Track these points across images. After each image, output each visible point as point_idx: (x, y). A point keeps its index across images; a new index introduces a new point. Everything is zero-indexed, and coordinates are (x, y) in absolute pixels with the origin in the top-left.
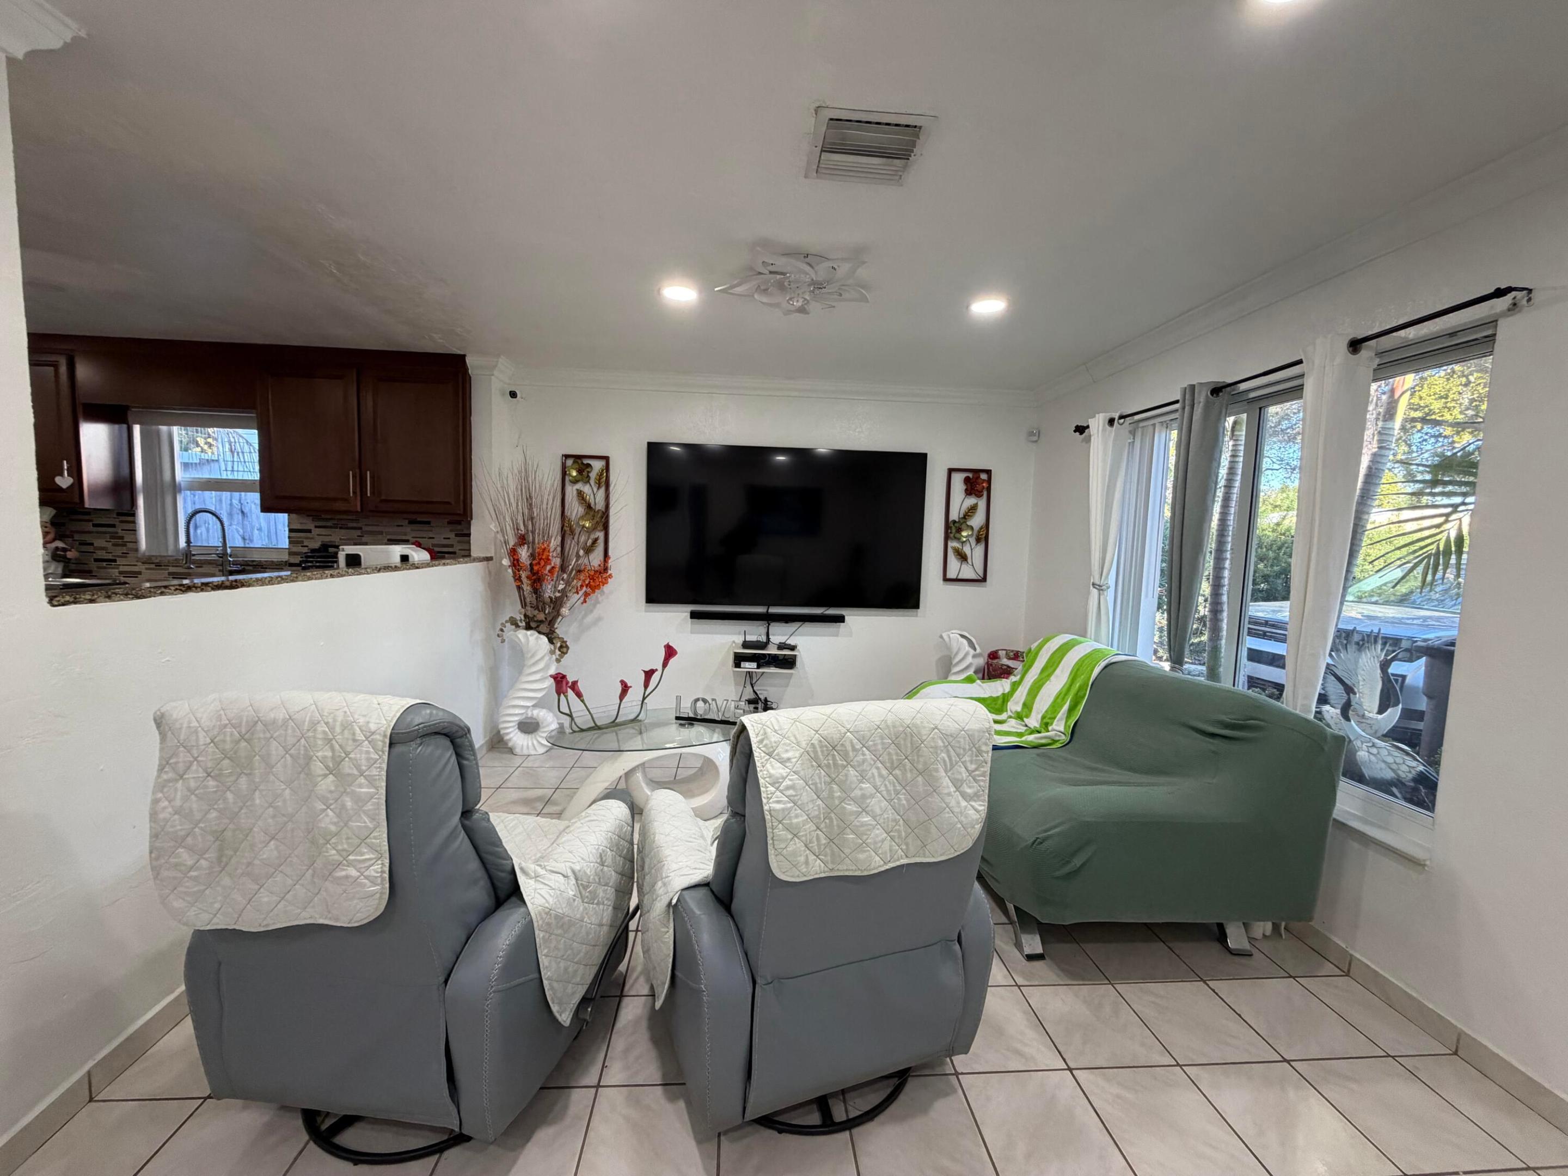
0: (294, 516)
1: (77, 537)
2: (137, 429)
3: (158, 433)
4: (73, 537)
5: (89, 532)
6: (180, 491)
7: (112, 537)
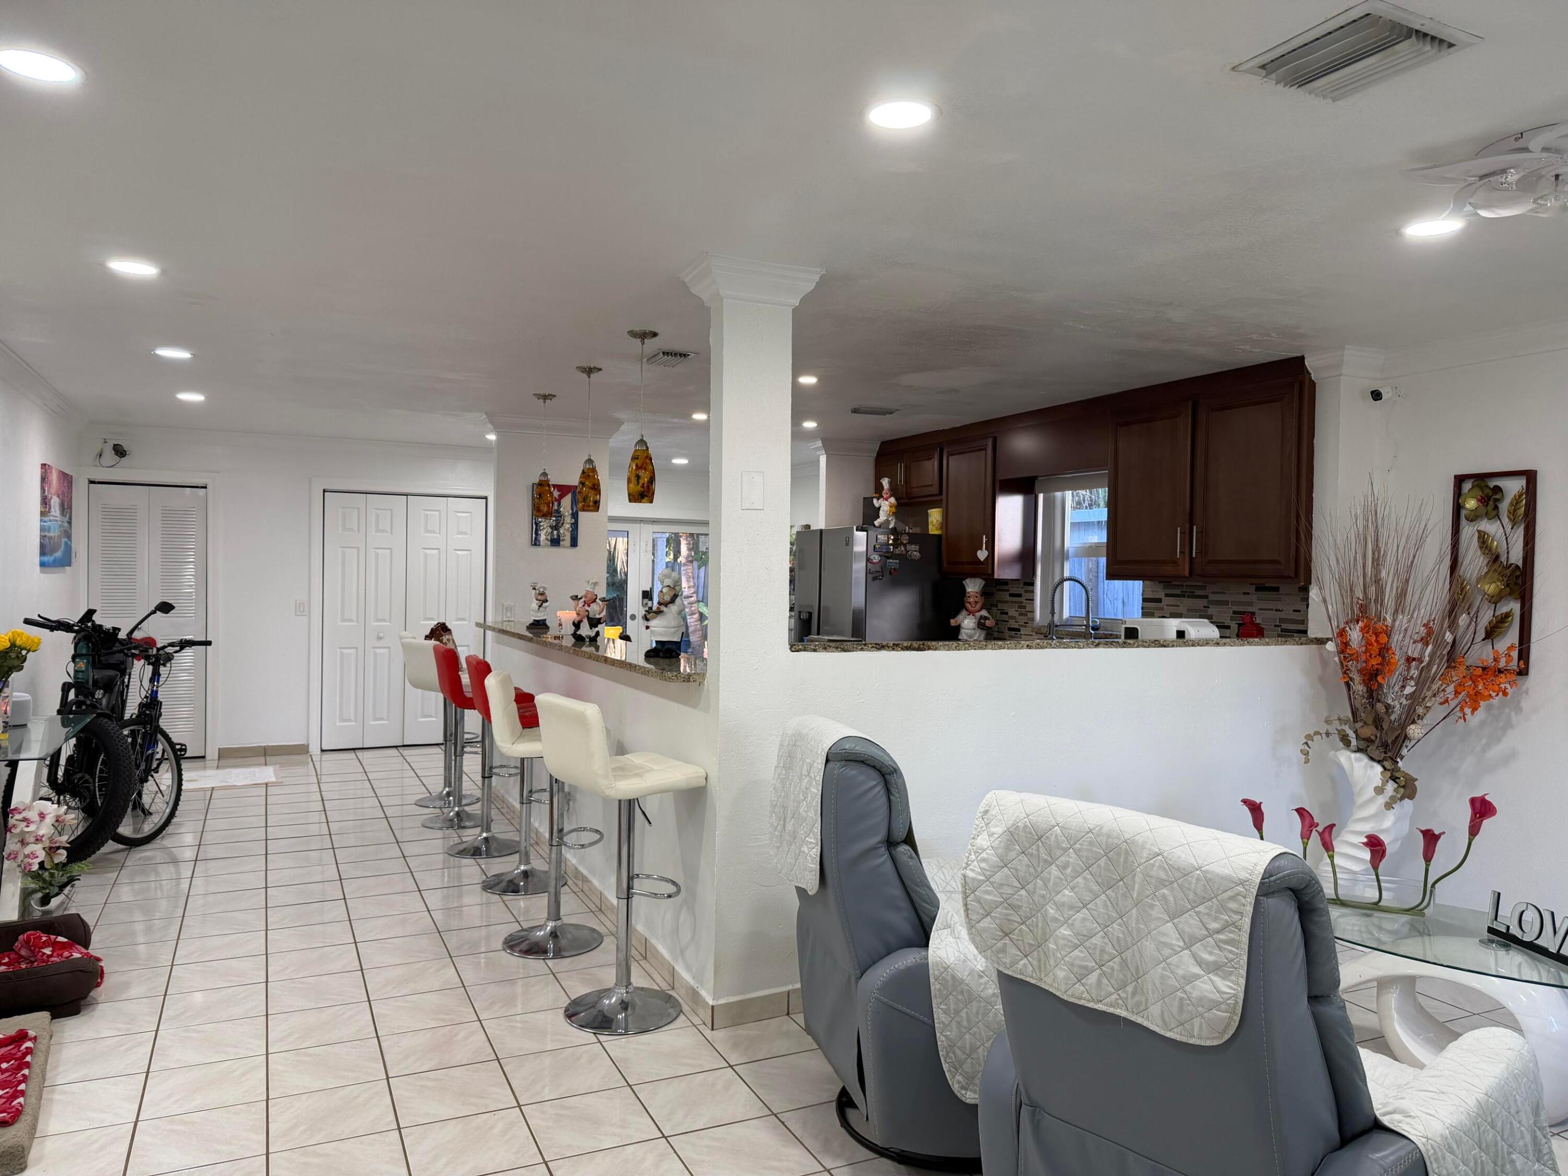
0: (1148, 583)
1: (999, 605)
2: (1041, 497)
3: (1054, 498)
4: (996, 606)
5: (1007, 602)
6: (1068, 558)
7: (1019, 607)
